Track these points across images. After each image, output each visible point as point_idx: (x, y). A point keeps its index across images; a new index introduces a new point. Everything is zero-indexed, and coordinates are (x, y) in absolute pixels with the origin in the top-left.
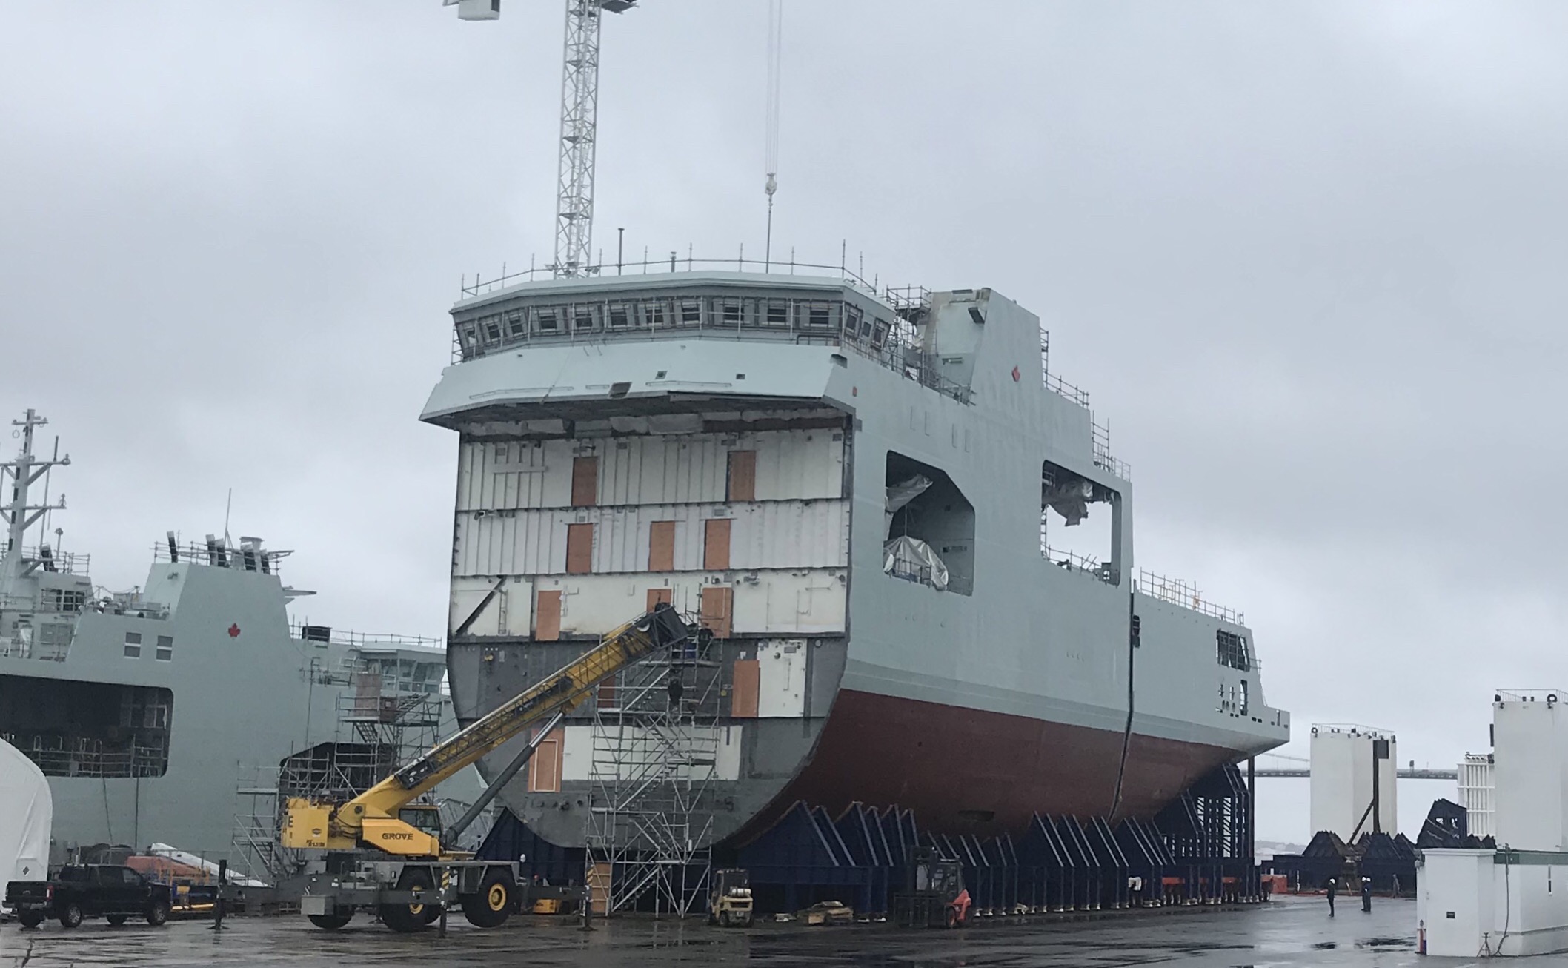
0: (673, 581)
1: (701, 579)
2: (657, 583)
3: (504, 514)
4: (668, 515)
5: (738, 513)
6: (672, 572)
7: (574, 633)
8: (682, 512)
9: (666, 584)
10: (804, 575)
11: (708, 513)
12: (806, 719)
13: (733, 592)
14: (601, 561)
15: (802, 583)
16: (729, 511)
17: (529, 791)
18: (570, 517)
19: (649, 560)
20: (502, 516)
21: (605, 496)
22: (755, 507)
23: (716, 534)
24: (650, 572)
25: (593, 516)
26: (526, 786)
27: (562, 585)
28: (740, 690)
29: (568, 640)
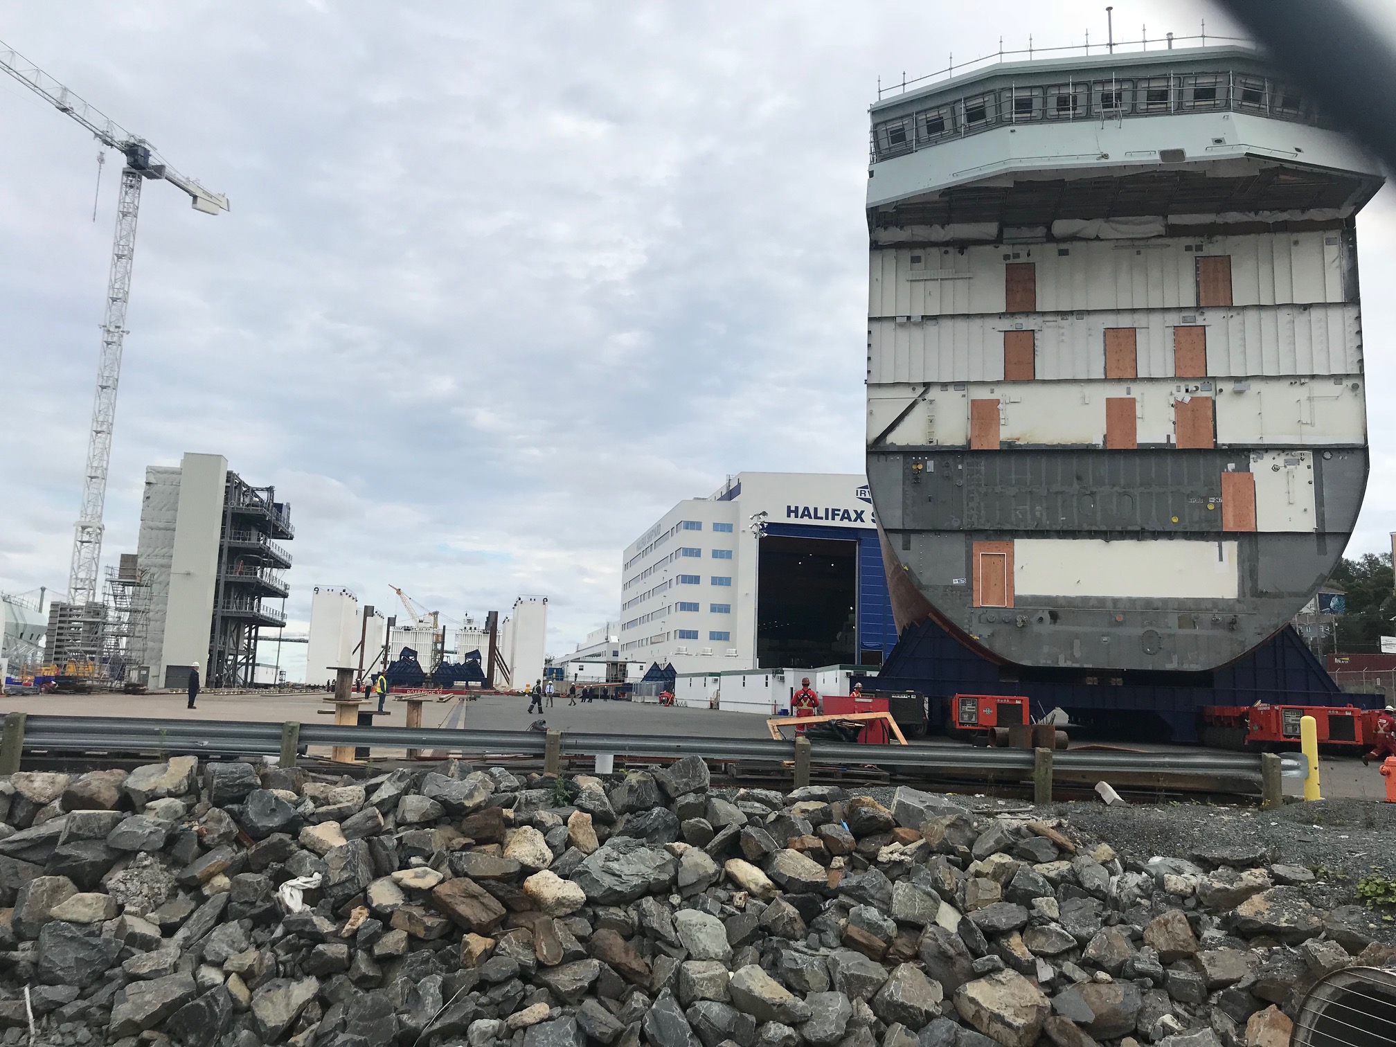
0: (1137, 391)
1: (1172, 387)
2: (1118, 391)
3: (927, 320)
5: (1213, 321)
6: (1135, 379)
7: (1016, 444)
9: (1129, 393)
10: (1304, 383)
11: (1174, 319)
12: (1319, 534)
13: (1214, 402)
14: (1045, 367)
15: (1300, 392)
16: (1203, 318)
17: (975, 606)
18: (1007, 324)
19: (1105, 368)
20: (925, 322)
21: (1045, 301)
22: (1233, 312)
23: (1189, 341)
24: (1106, 380)
25: (1032, 323)
26: (971, 601)
27: (1003, 393)
28: (1231, 504)
29: (1012, 451)
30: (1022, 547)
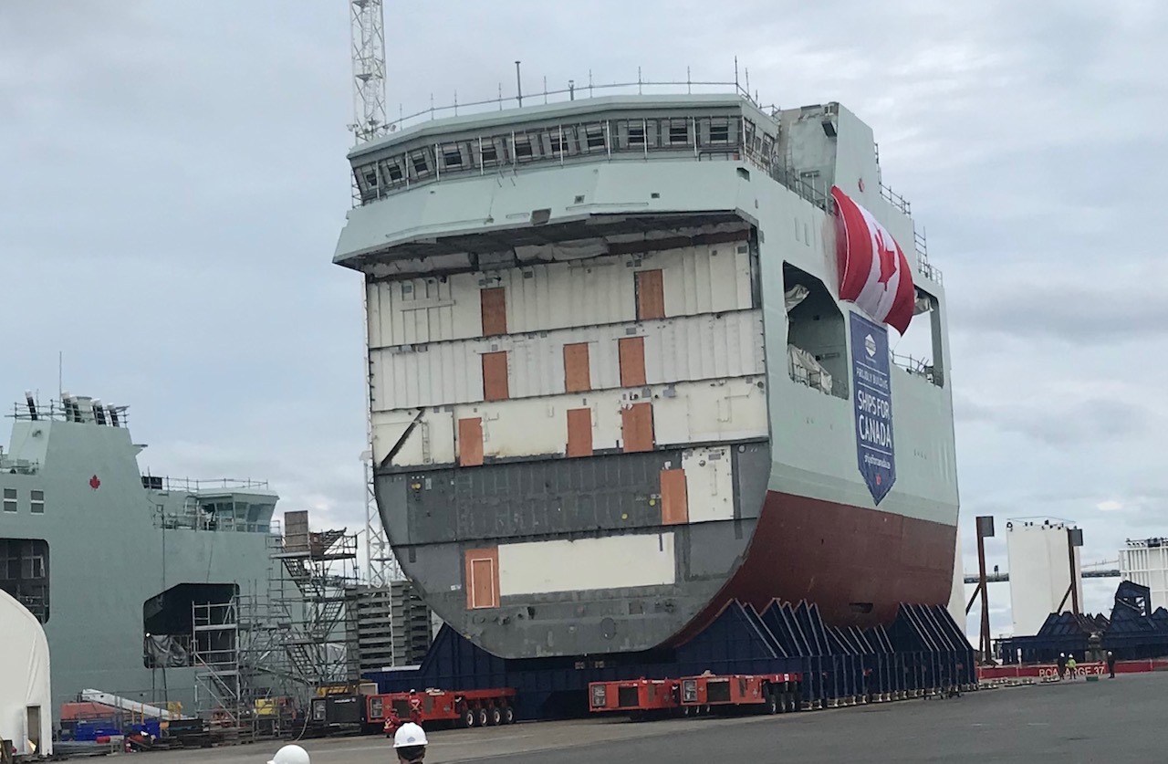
0: (592, 401)
1: (618, 396)
2: (576, 403)
3: (417, 348)
4: (578, 337)
5: (649, 331)
6: (590, 391)
7: (498, 457)
8: (592, 334)
9: (585, 404)
10: (722, 385)
11: (620, 332)
12: (737, 520)
13: (652, 406)
14: (516, 386)
15: (719, 392)
16: (641, 329)
17: (469, 608)
18: (484, 347)
19: (565, 382)
20: (414, 350)
21: (514, 324)
22: (666, 323)
23: (630, 353)
24: (567, 393)
25: (503, 344)
26: (466, 605)
27: (483, 411)
28: (668, 498)
29: (493, 464)
30: (504, 550)
